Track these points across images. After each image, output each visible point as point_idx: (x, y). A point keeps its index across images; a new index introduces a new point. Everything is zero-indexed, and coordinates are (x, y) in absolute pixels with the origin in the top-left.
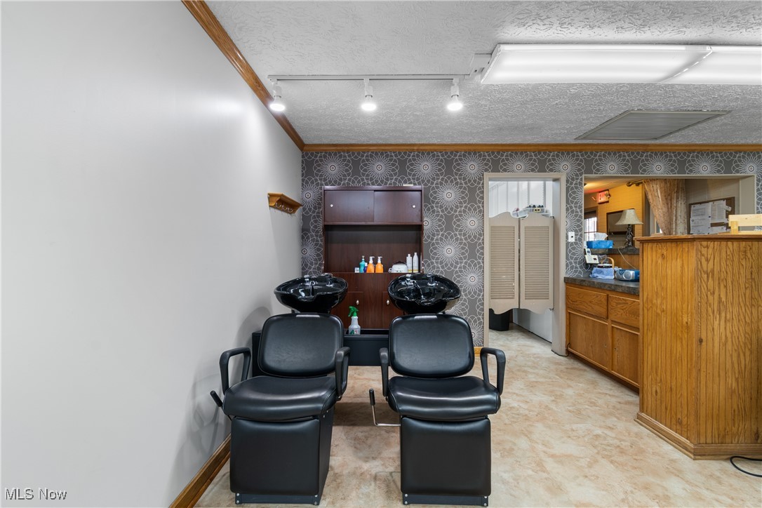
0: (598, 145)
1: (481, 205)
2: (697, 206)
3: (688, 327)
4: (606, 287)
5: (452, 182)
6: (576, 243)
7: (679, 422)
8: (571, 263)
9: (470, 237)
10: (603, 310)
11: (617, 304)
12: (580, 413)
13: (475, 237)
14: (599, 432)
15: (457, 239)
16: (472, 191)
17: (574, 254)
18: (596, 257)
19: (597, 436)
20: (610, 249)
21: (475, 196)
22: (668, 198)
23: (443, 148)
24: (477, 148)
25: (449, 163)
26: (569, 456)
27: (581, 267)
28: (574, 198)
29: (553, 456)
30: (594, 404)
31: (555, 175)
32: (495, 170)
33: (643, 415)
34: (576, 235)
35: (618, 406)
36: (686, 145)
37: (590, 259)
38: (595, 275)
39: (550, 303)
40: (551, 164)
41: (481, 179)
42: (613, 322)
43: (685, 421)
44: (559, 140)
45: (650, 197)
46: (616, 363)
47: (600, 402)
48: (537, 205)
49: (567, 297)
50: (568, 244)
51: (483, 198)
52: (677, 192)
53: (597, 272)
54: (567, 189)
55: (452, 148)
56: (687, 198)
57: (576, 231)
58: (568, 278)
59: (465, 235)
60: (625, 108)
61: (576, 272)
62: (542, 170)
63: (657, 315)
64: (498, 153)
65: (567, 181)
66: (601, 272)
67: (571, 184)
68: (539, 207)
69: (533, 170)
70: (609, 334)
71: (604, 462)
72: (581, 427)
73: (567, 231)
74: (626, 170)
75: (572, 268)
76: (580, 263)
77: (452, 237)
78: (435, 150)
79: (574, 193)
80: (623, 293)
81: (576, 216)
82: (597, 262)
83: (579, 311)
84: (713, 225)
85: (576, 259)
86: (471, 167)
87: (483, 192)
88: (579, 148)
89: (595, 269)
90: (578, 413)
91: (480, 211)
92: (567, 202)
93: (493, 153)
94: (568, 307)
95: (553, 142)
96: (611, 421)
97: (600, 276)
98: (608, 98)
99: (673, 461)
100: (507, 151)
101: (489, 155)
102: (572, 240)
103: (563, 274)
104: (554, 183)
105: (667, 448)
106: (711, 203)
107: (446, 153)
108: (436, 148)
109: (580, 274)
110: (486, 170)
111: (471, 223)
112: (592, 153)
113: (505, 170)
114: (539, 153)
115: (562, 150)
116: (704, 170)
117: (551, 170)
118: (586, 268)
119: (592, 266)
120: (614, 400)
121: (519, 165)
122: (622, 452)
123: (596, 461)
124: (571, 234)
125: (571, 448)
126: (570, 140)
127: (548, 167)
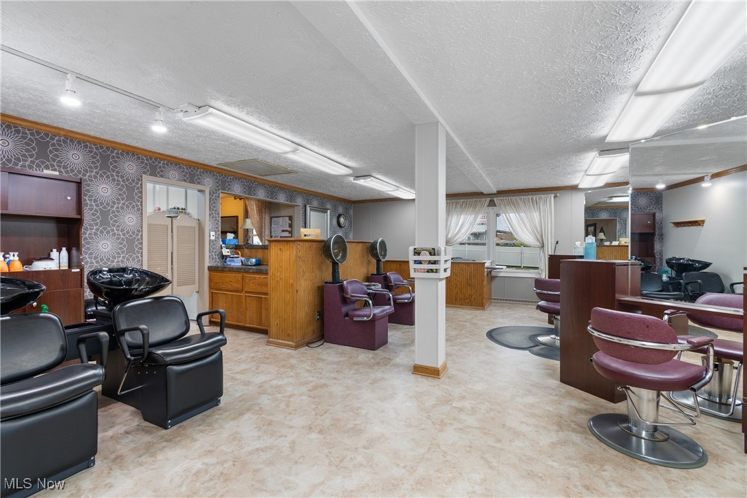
0: (230, 171)
1: (139, 204)
2: (275, 219)
3: (292, 285)
4: (242, 270)
5: (108, 177)
6: (216, 241)
7: (289, 335)
8: (212, 255)
9: (128, 232)
10: (240, 286)
11: (250, 280)
12: (238, 351)
13: (133, 233)
14: (253, 355)
15: (114, 235)
16: (130, 189)
17: (214, 248)
18: (229, 250)
19: (253, 357)
20: (236, 245)
21: (133, 195)
22: (260, 212)
23: (99, 141)
24: (136, 150)
25: (105, 159)
26: (245, 370)
27: (219, 258)
28: (214, 207)
29: (237, 373)
30: (242, 345)
31: (201, 187)
32: (153, 174)
33: (271, 340)
34: (216, 234)
35: (255, 341)
36: (275, 183)
37: (226, 252)
38: (229, 263)
39: (196, 287)
40: (199, 178)
41: (140, 179)
42: (246, 292)
43: (291, 334)
44: (206, 162)
45: (249, 209)
46: (248, 319)
47: (245, 343)
48: (180, 207)
49: (210, 280)
50: (210, 240)
51: (141, 198)
52: (265, 209)
53: (230, 261)
54: (210, 199)
55: (109, 144)
56: (270, 213)
57: (215, 232)
58: (211, 267)
59: (122, 230)
60: (255, 157)
61: (215, 262)
62: (192, 182)
63: (278, 282)
64: (156, 159)
65: (210, 193)
66: (233, 261)
67: (213, 196)
68: (182, 209)
69: (185, 181)
70: (244, 301)
71: (262, 365)
72: (243, 356)
73: (210, 231)
74: (245, 192)
75: (213, 259)
76: (218, 255)
77: (108, 232)
78: (89, 142)
79: (214, 203)
80: (253, 273)
81: (216, 220)
82: (229, 254)
83: (221, 290)
84: (283, 231)
85: (216, 252)
86: (130, 167)
87: (141, 192)
88: (218, 170)
89: (228, 259)
90: (237, 351)
91: (138, 210)
92: (210, 210)
93: (151, 159)
94: (210, 288)
95: (202, 162)
96: (256, 349)
97: (232, 264)
98: (250, 150)
99: (289, 354)
100: (164, 160)
101: (147, 160)
102: (213, 238)
103: (207, 263)
104: (199, 193)
105: (284, 350)
106: (282, 218)
107: (102, 148)
108: (90, 139)
109: (218, 263)
110: (145, 173)
111: (129, 220)
112: (225, 176)
113: (162, 176)
114: (190, 168)
115: (207, 169)
116: (281, 199)
117: (199, 183)
118: (223, 259)
119: (227, 256)
120: (251, 340)
121: (173, 173)
122: (267, 358)
123: (259, 366)
124: (213, 233)
125: (243, 366)
126: (214, 164)
127: (196, 180)
